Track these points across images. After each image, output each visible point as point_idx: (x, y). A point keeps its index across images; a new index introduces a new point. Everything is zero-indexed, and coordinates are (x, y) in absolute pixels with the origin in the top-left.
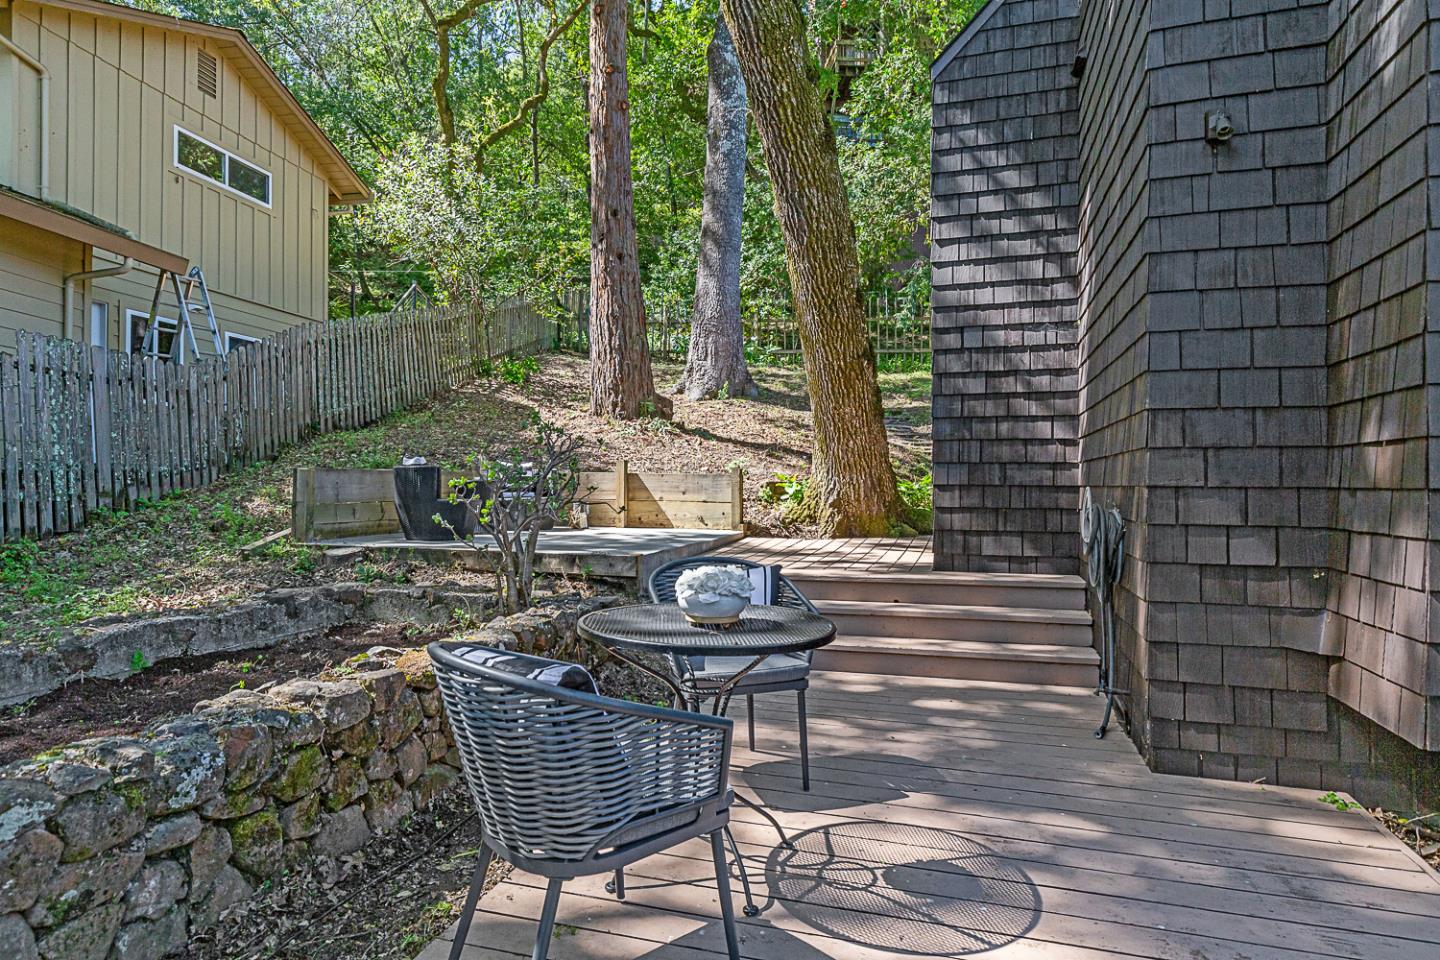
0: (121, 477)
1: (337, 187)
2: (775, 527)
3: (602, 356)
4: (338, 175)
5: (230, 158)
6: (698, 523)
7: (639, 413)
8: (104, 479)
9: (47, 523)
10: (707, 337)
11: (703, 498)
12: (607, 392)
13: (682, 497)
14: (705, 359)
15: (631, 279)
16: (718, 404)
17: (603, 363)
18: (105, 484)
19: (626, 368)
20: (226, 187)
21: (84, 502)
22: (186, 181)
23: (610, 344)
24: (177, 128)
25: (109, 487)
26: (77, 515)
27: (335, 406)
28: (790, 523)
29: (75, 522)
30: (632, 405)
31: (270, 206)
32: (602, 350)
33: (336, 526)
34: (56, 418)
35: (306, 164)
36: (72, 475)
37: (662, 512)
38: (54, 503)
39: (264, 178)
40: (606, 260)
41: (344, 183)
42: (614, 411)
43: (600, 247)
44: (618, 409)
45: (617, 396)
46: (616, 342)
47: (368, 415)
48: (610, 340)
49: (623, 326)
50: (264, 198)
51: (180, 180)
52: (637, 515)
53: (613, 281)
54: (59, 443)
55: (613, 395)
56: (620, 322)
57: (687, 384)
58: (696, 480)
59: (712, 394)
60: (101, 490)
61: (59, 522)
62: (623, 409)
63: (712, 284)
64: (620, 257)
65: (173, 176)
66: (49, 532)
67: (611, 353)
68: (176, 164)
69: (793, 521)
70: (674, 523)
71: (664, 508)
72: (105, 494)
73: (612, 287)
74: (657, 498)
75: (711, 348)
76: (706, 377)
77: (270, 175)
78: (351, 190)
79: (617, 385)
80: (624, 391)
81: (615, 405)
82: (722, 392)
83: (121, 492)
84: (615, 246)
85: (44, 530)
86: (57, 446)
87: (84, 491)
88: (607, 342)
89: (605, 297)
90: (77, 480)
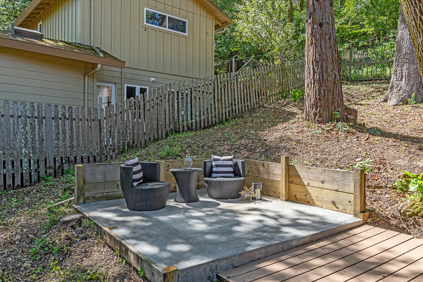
0: (60, 160)
1: (219, 21)
2: (395, 218)
3: (310, 86)
4: (218, 15)
5: (169, 17)
6: (331, 205)
7: (331, 119)
8: (49, 162)
9: (18, 182)
10: (402, 66)
11: (336, 188)
12: (311, 107)
13: (321, 185)
14: (401, 80)
15: (328, 37)
16: (407, 108)
17: (310, 90)
18: (50, 163)
19: (322, 92)
20: (167, 29)
21: (39, 172)
22: (149, 29)
23: (314, 78)
24: (145, 9)
25: (52, 164)
26: (34, 178)
27: (189, 119)
28: (410, 216)
29: (33, 180)
30: (326, 114)
31: (187, 34)
32: (309, 82)
33: (105, 194)
34: (24, 137)
35: (204, 13)
36: (32, 161)
37: (309, 193)
38: (22, 174)
39: (184, 23)
40: (313, 28)
41: (221, 18)
42: (315, 118)
43: (309, 21)
44: (317, 117)
45: (316, 110)
46: (317, 77)
47: (206, 123)
48: (314, 76)
49: (322, 67)
50: (184, 31)
51: (147, 29)
52: (295, 193)
53: (316, 40)
54: (25, 148)
55: (314, 109)
56: (320, 65)
57: (389, 96)
58: (331, 174)
59: (404, 102)
60: (48, 166)
61: (24, 181)
62: (320, 117)
63: (406, 33)
64: (321, 25)
65: (144, 28)
66: (18, 186)
67: (314, 83)
68: (145, 23)
69: (413, 214)
70: (316, 203)
71: (310, 191)
72: (50, 168)
73: (315, 44)
74: (306, 183)
75: (405, 72)
76: (401, 91)
77: (187, 21)
78: (224, 21)
79: (317, 103)
80: (321, 106)
81: (315, 114)
82: (411, 100)
83: (60, 167)
84: (317, 19)
85: (16, 185)
86: (24, 149)
87: (38, 167)
88: (312, 77)
89: (312, 51)
90: (34, 163)
